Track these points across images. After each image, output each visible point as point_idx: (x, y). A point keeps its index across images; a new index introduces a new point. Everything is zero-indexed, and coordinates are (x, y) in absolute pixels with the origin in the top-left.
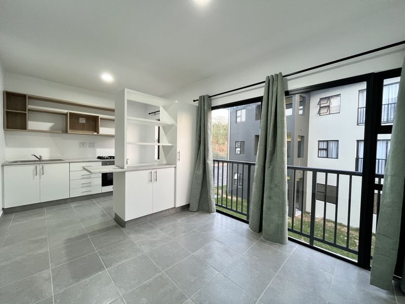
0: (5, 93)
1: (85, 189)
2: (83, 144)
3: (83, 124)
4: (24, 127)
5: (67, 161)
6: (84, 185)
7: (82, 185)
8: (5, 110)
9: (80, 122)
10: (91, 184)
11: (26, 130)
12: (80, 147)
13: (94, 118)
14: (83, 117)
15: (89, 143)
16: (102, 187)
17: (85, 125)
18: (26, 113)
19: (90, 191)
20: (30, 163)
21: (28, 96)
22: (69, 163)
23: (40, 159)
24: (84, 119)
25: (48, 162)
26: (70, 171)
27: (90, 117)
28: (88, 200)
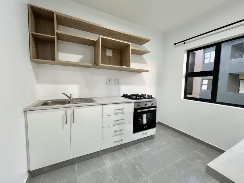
0: (30, 7)
1: (117, 138)
2: (109, 81)
3: (110, 57)
4: (52, 57)
5: (99, 102)
6: (117, 133)
7: (114, 133)
8: (31, 32)
9: (107, 55)
10: (123, 132)
11: (55, 60)
12: (106, 84)
13: (120, 51)
14: (110, 49)
15: (115, 79)
16: (134, 134)
17: (112, 58)
18: (54, 38)
19: (122, 140)
20: (59, 107)
21: (57, 14)
22: (102, 105)
23: (70, 97)
24: (111, 51)
25: (79, 105)
26: (102, 116)
27: (116, 49)
28: (119, 150)
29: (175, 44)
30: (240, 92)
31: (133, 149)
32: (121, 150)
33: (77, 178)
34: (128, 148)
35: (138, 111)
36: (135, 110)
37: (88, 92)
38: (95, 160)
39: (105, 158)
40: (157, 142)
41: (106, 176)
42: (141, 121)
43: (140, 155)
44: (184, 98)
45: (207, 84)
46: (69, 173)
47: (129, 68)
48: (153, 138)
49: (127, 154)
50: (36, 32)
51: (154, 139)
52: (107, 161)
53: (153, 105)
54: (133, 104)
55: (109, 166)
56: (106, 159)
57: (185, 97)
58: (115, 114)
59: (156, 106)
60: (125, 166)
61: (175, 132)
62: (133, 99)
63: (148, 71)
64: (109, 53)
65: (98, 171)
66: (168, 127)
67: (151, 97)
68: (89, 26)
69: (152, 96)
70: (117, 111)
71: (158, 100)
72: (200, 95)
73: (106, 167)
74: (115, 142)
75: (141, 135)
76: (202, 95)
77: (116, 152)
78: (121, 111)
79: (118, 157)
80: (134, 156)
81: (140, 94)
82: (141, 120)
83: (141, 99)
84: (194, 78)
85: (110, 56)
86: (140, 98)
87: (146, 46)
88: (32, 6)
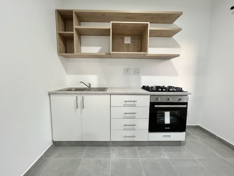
1: (128, 133)
2: (127, 71)
5: (108, 91)
6: (127, 128)
7: (124, 127)
8: (58, 32)
9: (125, 43)
10: (134, 127)
11: (74, 53)
12: (124, 74)
13: (140, 36)
14: (128, 36)
15: (134, 69)
16: (149, 133)
17: (130, 46)
18: (73, 33)
19: (133, 137)
20: (71, 93)
21: (75, 11)
22: (110, 94)
23: (89, 86)
24: (130, 38)
25: (88, 93)
26: (110, 106)
27: (135, 35)
28: (131, 147)
29: (232, 8)
31: (148, 151)
32: (132, 148)
33: (81, 159)
34: (142, 148)
35: (156, 106)
36: (152, 105)
37: (106, 82)
38: (103, 149)
39: (113, 150)
40: (185, 152)
41: (105, 169)
42: (161, 120)
43: (154, 161)
46: (78, 153)
49: (137, 154)
50: (65, 31)
51: (182, 147)
52: (114, 154)
53: (180, 101)
54: (149, 97)
55: (113, 160)
56: (113, 152)
58: (125, 106)
59: (187, 103)
60: (130, 167)
62: (149, 91)
63: (178, 56)
64: (128, 40)
65: (101, 161)
66: (212, 136)
68: (104, 15)
69: (181, 88)
70: (127, 103)
73: (110, 160)
74: (125, 137)
77: (126, 148)
78: (133, 103)
79: (126, 153)
80: (145, 159)
81: (166, 86)
82: (162, 118)
83: (162, 91)
85: (128, 44)
86: (160, 90)
87: (177, 23)
88: (59, 11)
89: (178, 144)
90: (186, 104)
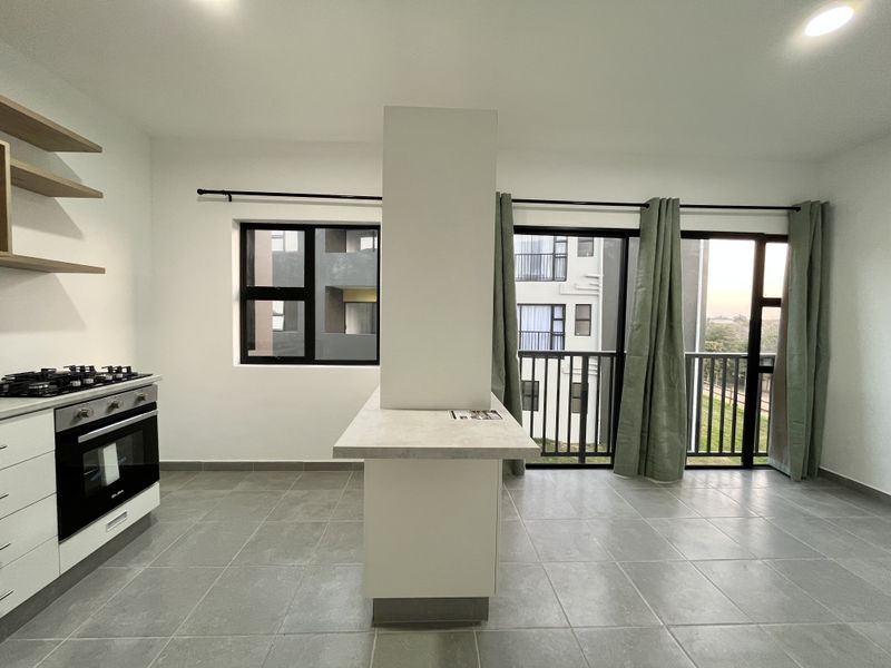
16: (62, 546)
29: (200, 192)
30: (347, 332)
35: (81, 439)
40: (169, 530)
42: (93, 479)
44: (242, 363)
45: (282, 312)
47: (5, 253)
48: (149, 525)
51: (154, 527)
53: (142, 404)
54: (50, 415)
57: (245, 359)
59: (155, 404)
61: (221, 473)
62: (41, 396)
63: (101, 271)
66: (195, 468)
67: (130, 375)
69: (129, 368)
71: (160, 379)
72: (274, 348)
75: (99, 533)
76: (283, 347)
83: (85, 387)
84: (257, 302)
86: (78, 383)
89: (146, 523)
90: (153, 406)
